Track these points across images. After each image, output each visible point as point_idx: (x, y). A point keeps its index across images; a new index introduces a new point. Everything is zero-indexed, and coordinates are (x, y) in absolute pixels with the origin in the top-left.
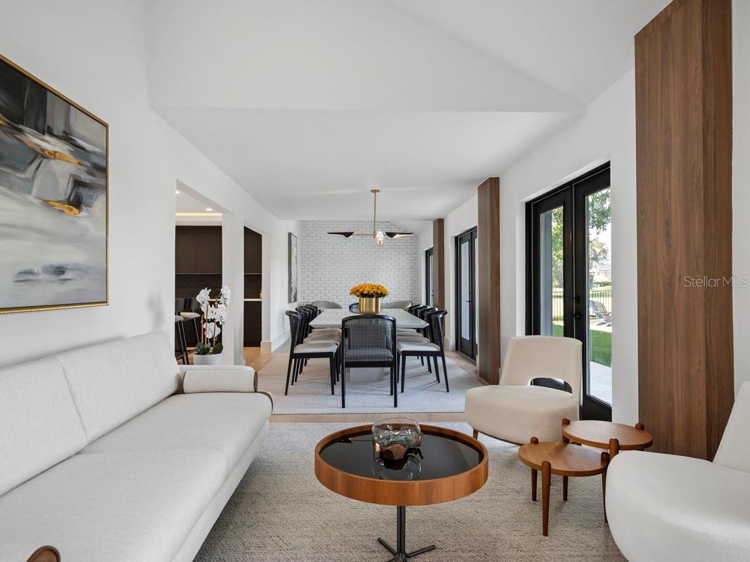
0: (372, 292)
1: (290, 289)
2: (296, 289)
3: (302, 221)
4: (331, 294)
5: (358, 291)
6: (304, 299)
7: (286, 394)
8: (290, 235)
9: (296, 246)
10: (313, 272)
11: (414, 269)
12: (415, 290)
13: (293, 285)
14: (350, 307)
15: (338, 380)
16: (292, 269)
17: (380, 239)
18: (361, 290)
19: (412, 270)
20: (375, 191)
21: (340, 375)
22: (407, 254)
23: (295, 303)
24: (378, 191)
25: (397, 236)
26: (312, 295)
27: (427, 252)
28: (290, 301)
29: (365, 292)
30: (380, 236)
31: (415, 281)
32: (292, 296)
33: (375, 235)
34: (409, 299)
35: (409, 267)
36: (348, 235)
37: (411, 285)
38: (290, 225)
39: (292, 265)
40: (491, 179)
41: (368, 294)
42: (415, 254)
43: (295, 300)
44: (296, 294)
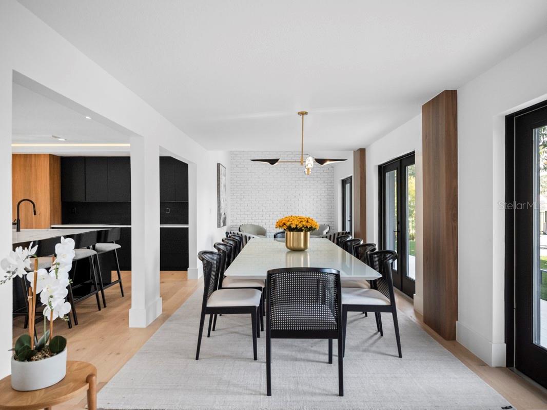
0: (300, 225)
1: (219, 215)
2: (225, 214)
3: (231, 152)
4: (257, 218)
5: (284, 224)
6: (233, 223)
7: (197, 358)
8: (219, 165)
9: (225, 176)
10: (241, 199)
11: (331, 197)
12: (331, 215)
13: (222, 211)
14: (275, 237)
15: (262, 330)
16: (221, 196)
17: (309, 166)
18: (288, 224)
19: (328, 197)
20: (303, 114)
21: (265, 318)
22: (324, 183)
23: (225, 227)
24: (306, 113)
25: (328, 163)
26: (241, 218)
27: (343, 181)
28: (219, 226)
29: (293, 226)
30: (310, 162)
31: (332, 207)
32: (222, 221)
33: (302, 162)
34: (326, 223)
35: (327, 194)
36: (273, 162)
37: (328, 211)
38: (220, 156)
39: (221, 193)
40: (447, 92)
41: (297, 228)
42: (331, 183)
43: (225, 224)
44: (225, 219)
